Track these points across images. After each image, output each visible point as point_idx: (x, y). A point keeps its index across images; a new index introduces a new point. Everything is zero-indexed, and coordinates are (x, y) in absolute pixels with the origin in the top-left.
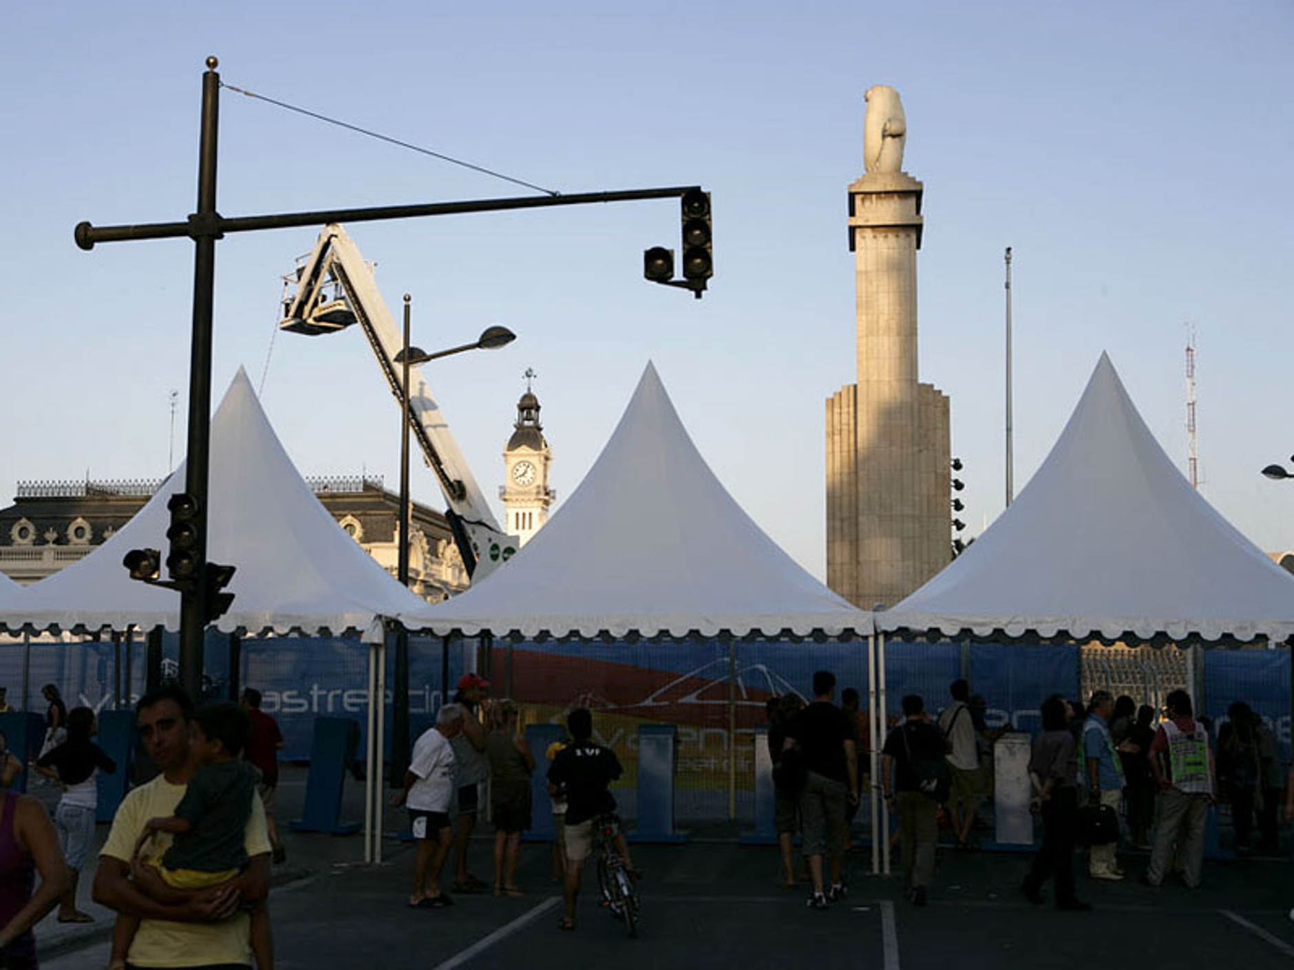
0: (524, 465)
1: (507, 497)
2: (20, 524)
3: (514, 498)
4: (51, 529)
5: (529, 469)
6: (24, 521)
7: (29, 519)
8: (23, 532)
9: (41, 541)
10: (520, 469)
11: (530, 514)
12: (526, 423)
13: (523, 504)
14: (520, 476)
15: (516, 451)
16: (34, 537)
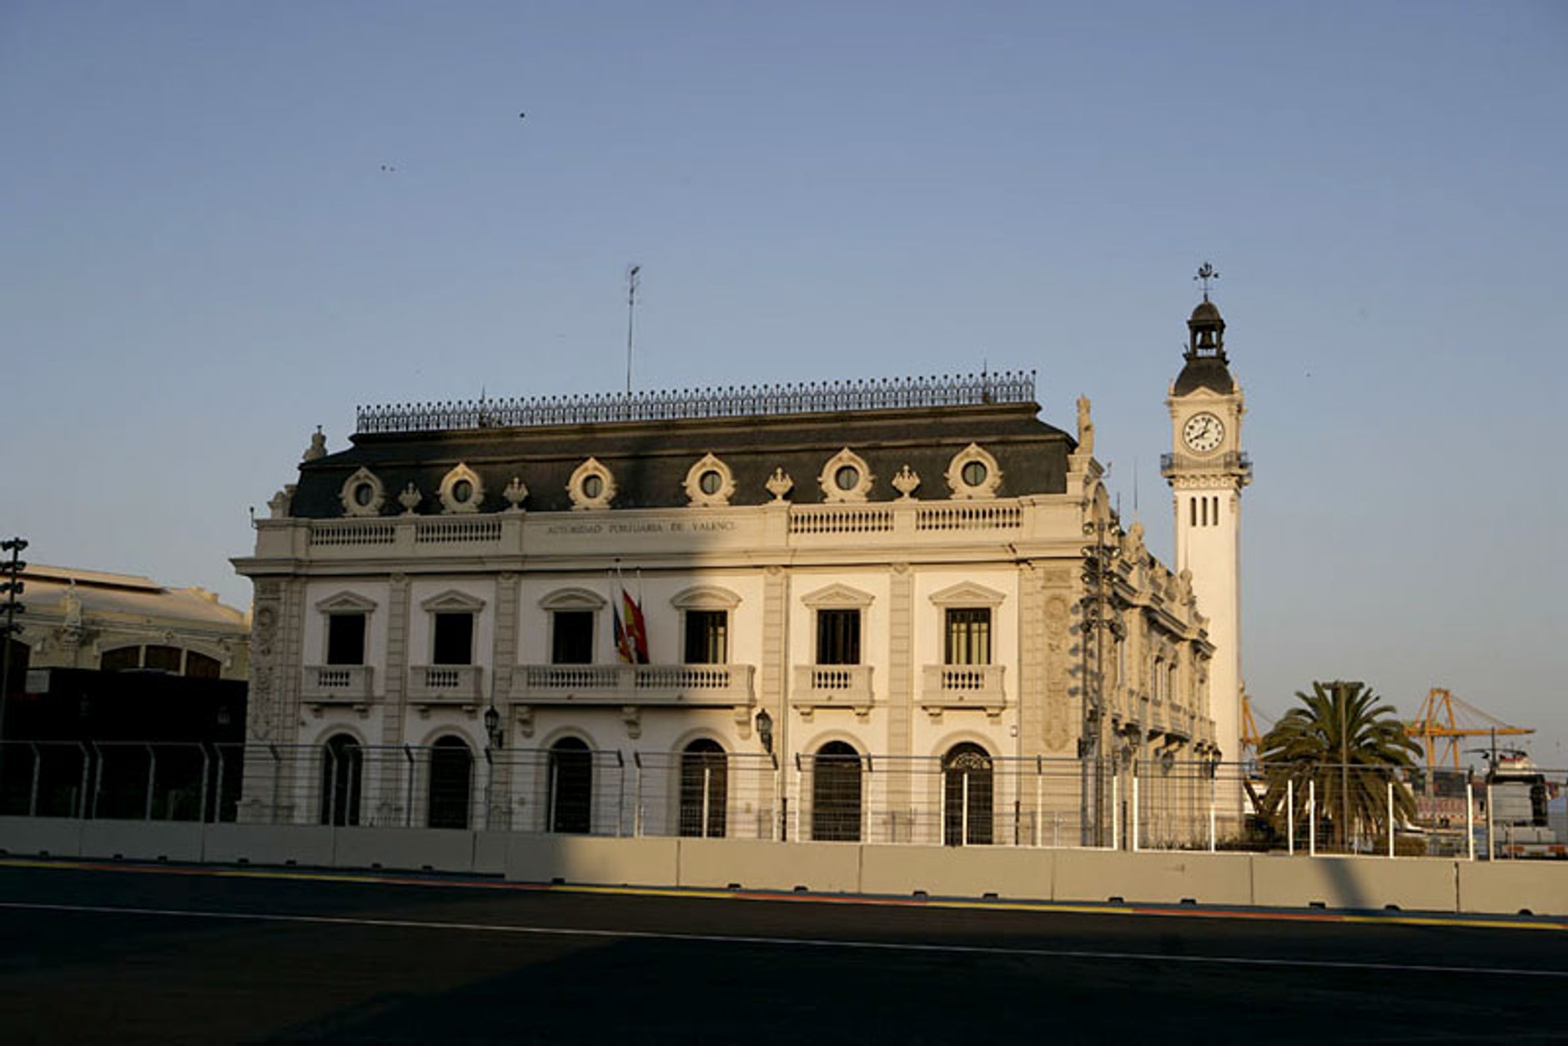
0: (1203, 419)
1: (1175, 472)
2: (358, 478)
3: (1188, 473)
4: (411, 485)
5: (1211, 426)
6: (363, 472)
7: (371, 469)
8: (362, 491)
9: (392, 507)
10: (1197, 427)
11: (1216, 499)
12: (1201, 353)
13: (1202, 483)
14: (1197, 438)
15: (1189, 397)
16: (382, 501)
